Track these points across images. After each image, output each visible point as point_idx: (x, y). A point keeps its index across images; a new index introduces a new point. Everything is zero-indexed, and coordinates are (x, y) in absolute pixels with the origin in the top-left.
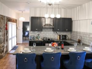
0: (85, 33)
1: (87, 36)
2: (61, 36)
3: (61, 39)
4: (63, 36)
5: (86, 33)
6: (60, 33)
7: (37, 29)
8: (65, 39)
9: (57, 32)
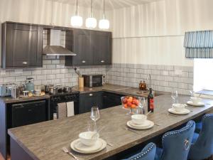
0: (156, 66)
1: (165, 73)
2: (91, 77)
3: (91, 86)
4: (94, 77)
5: (162, 66)
6: (83, 70)
7: (25, 63)
8: (100, 84)
9: (75, 69)
